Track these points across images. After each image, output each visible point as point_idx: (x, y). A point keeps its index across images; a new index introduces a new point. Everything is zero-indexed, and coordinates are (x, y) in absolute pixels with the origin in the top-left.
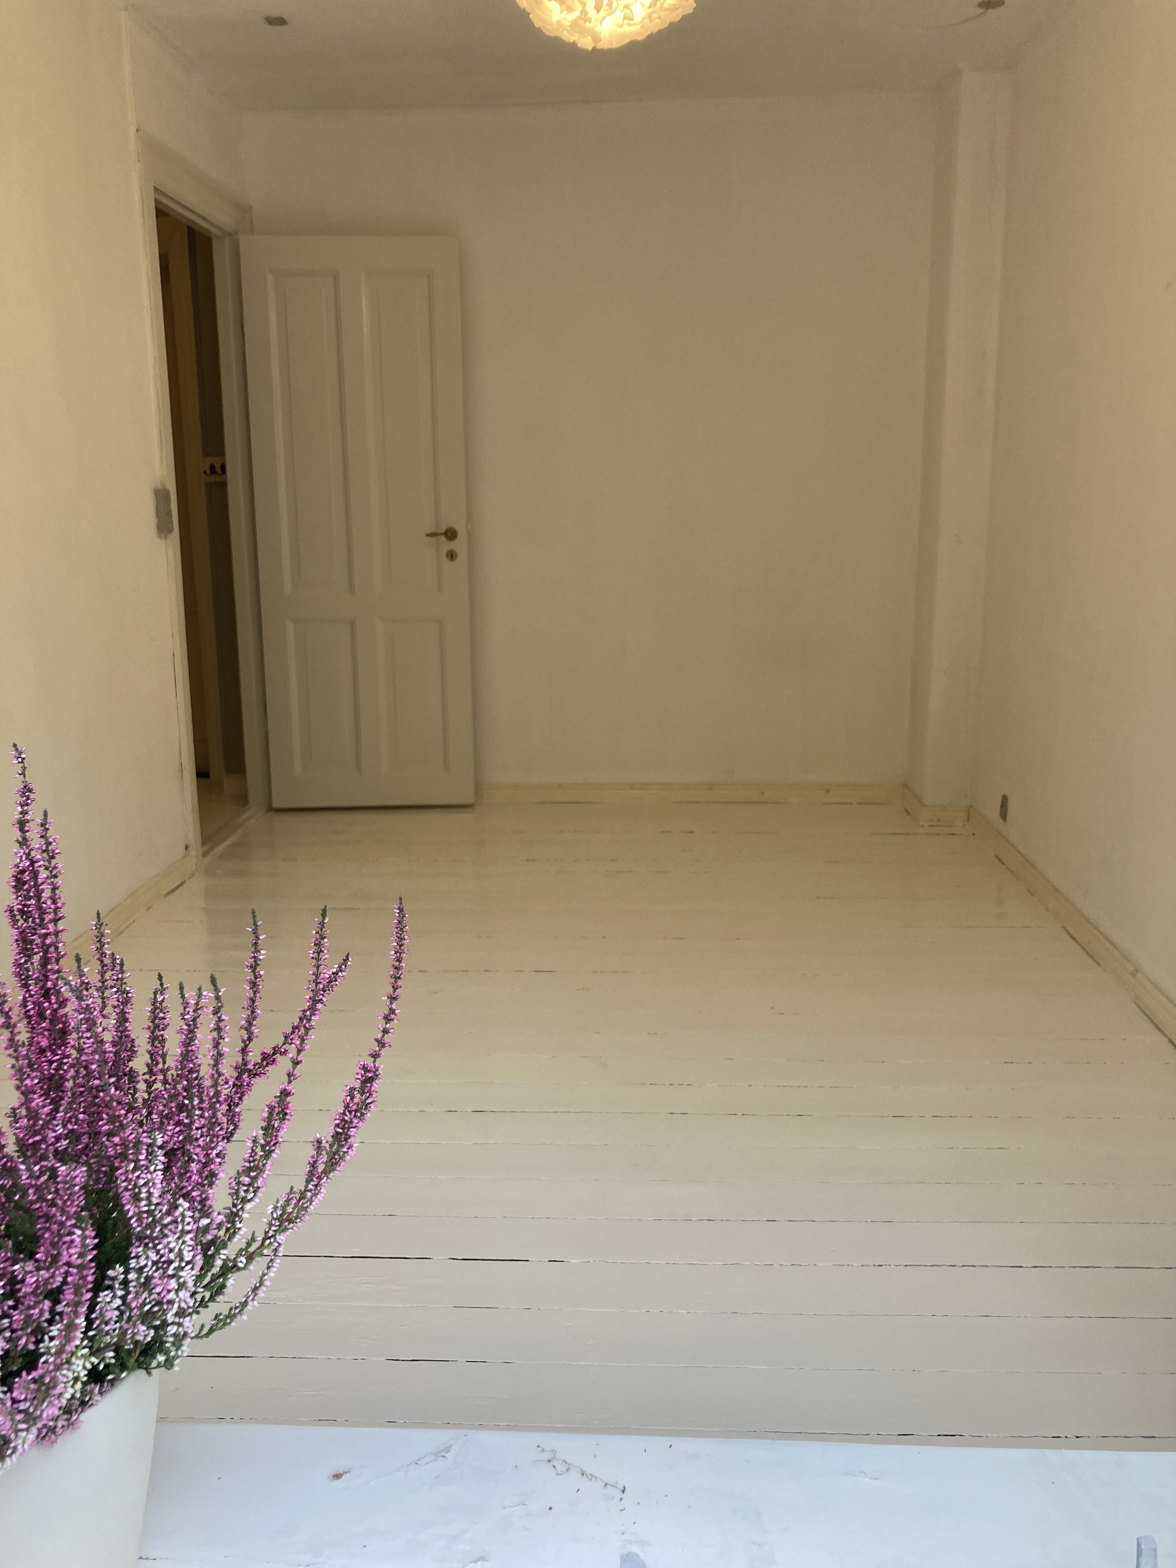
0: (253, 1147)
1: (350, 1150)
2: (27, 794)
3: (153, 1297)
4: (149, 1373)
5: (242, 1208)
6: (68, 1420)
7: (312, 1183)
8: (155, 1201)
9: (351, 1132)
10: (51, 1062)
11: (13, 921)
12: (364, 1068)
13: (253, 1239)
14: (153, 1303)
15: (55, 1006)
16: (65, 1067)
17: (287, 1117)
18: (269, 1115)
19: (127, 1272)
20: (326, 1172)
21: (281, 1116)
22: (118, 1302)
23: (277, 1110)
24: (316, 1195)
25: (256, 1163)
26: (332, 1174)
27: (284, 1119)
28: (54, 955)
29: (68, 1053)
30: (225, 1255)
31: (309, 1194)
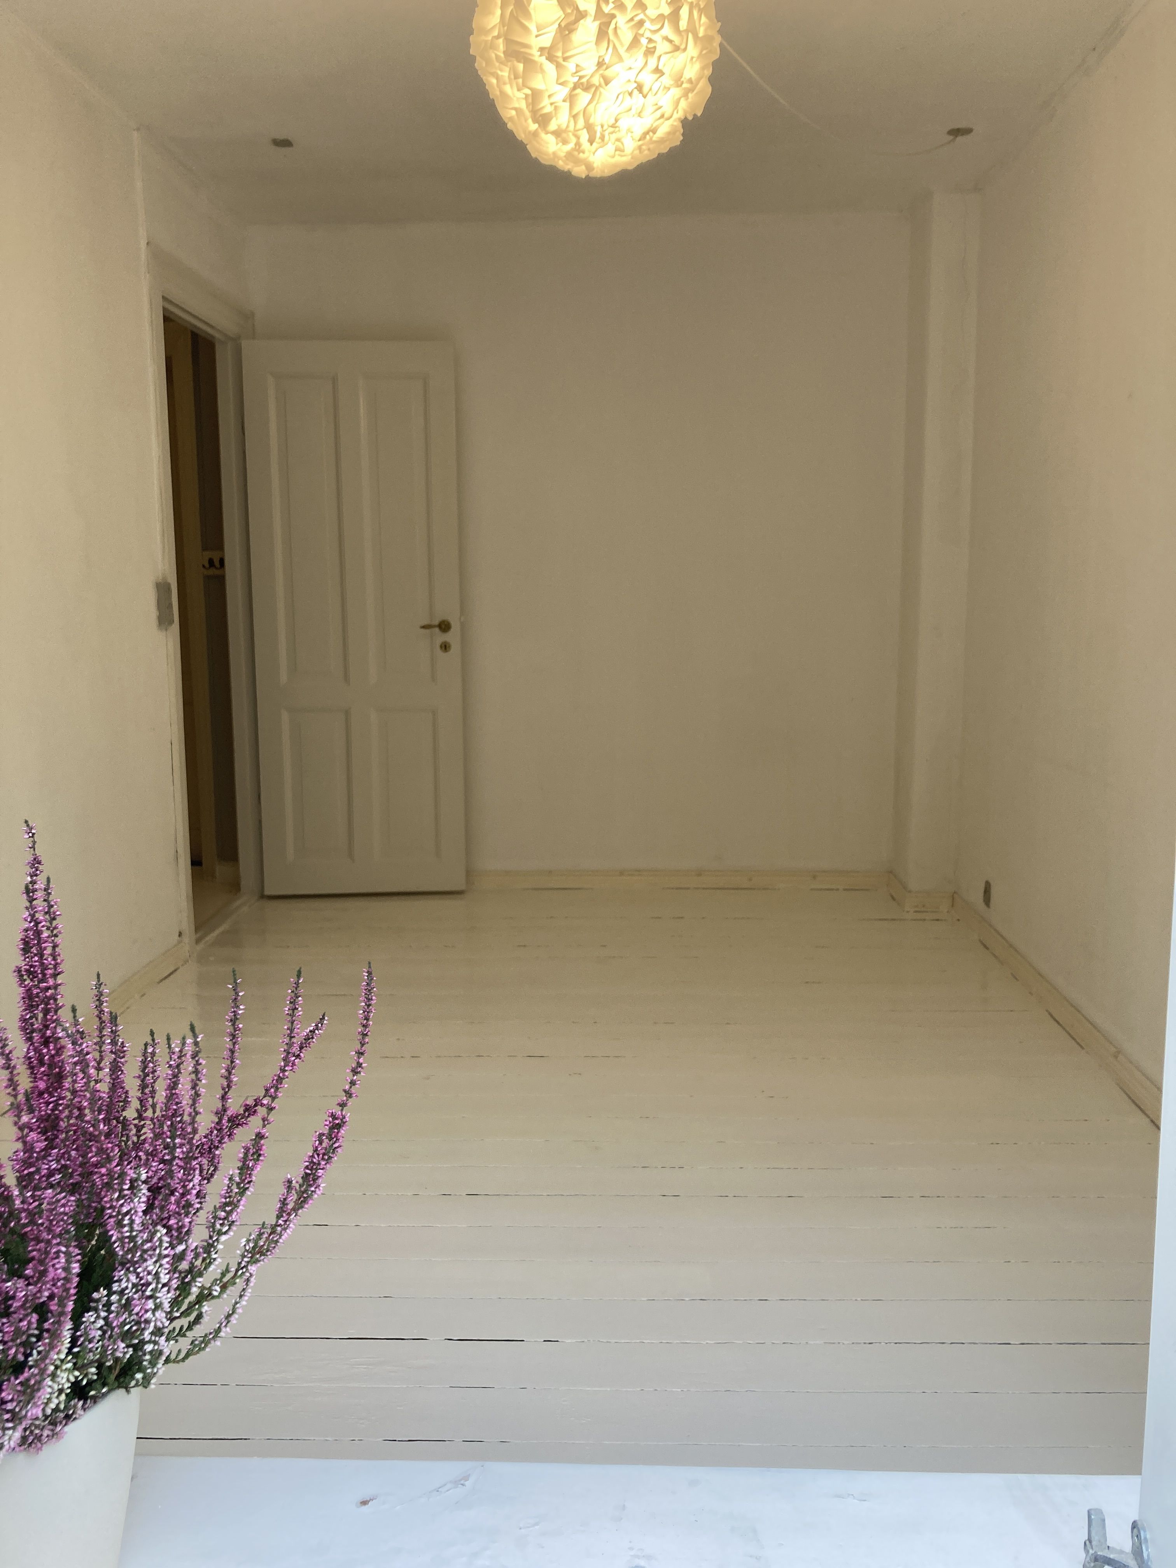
0: (228, 1184)
1: (317, 1190)
2: (36, 865)
3: (132, 1318)
4: (128, 1391)
5: (217, 1240)
6: (52, 1430)
7: (282, 1219)
8: (136, 1227)
9: (319, 1173)
10: (48, 1103)
11: (21, 980)
12: (333, 1116)
13: (227, 1270)
14: (133, 1323)
15: (53, 1052)
16: (61, 1108)
17: (261, 1158)
18: (244, 1155)
19: (109, 1295)
20: (295, 1210)
21: (255, 1157)
22: (101, 1322)
23: (251, 1152)
24: (285, 1229)
25: (232, 1199)
26: (300, 1211)
27: (258, 1160)
28: (53, 1006)
29: (64, 1095)
30: (200, 1282)
31: (279, 1229)
